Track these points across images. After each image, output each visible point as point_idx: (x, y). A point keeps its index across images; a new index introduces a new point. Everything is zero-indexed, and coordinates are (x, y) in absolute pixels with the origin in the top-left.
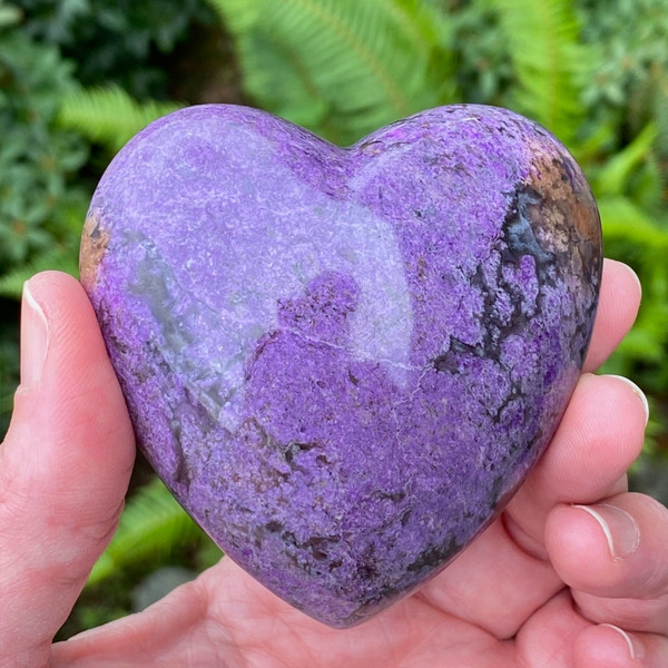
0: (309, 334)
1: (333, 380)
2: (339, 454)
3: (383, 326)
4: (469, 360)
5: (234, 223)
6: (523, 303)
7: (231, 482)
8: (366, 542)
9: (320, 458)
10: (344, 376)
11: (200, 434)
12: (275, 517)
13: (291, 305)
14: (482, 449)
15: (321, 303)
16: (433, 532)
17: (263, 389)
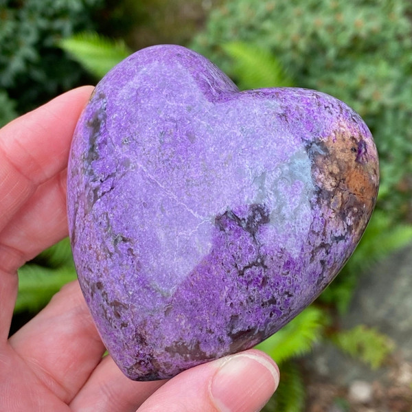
1: (152, 204)
2: (140, 252)
3: (190, 184)
4: (234, 226)
5: (145, 101)
6: (284, 208)
7: (88, 249)
8: (143, 317)
9: (130, 249)
10: (158, 205)
11: (83, 215)
12: (101, 279)
13: (149, 154)
14: (227, 289)
15: (164, 158)
16: (184, 331)
17: (117, 197)
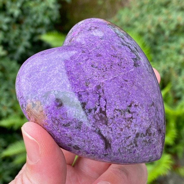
0: (109, 78)
1: (123, 84)
2: (138, 101)
3: (120, 65)
4: (138, 61)
5: (69, 69)
7: (121, 132)
8: (156, 122)
9: (135, 106)
10: (124, 81)
11: (106, 126)
13: (100, 75)
15: (105, 69)
17: (111, 99)
